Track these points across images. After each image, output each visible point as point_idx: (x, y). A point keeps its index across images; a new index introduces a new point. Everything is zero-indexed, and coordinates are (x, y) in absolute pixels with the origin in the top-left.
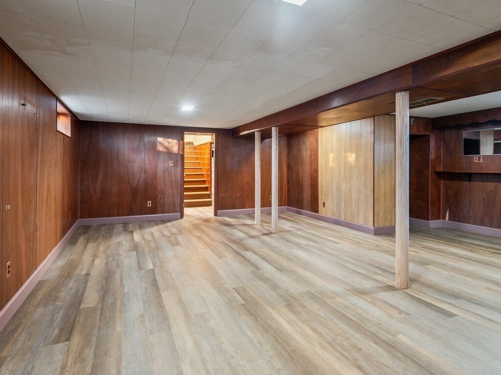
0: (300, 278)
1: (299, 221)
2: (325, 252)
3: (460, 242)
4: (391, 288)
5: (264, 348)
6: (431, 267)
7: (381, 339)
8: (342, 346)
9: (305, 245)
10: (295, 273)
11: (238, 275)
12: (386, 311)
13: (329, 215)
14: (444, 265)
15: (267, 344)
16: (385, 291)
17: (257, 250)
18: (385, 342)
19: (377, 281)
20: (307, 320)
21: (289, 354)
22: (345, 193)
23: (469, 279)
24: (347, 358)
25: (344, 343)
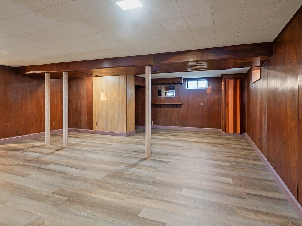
0: (99, 169)
1: (81, 137)
2: (106, 151)
3: (159, 133)
4: (144, 159)
5: (98, 216)
6: (155, 146)
7: (150, 182)
8: (137, 193)
9: (92, 150)
10: (95, 168)
11: (51, 183)
12: (147, 169)
13: (100, 130)
14: (158, 144)
15: (98, 213)
16: (143, 161)
17: (58, 162)
18: (152, 182)
19: (138, 158)
20: (114, 189)
21: (114, 211)
22: (110, 116)
23: (167, 147)
24: (142, 197)
25: (137, 191)
